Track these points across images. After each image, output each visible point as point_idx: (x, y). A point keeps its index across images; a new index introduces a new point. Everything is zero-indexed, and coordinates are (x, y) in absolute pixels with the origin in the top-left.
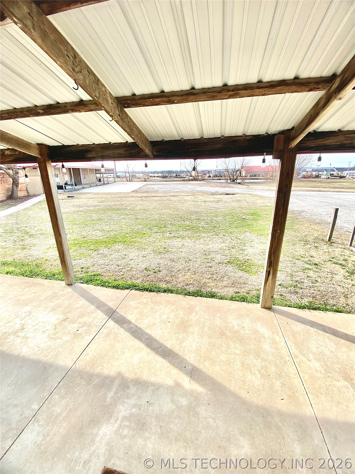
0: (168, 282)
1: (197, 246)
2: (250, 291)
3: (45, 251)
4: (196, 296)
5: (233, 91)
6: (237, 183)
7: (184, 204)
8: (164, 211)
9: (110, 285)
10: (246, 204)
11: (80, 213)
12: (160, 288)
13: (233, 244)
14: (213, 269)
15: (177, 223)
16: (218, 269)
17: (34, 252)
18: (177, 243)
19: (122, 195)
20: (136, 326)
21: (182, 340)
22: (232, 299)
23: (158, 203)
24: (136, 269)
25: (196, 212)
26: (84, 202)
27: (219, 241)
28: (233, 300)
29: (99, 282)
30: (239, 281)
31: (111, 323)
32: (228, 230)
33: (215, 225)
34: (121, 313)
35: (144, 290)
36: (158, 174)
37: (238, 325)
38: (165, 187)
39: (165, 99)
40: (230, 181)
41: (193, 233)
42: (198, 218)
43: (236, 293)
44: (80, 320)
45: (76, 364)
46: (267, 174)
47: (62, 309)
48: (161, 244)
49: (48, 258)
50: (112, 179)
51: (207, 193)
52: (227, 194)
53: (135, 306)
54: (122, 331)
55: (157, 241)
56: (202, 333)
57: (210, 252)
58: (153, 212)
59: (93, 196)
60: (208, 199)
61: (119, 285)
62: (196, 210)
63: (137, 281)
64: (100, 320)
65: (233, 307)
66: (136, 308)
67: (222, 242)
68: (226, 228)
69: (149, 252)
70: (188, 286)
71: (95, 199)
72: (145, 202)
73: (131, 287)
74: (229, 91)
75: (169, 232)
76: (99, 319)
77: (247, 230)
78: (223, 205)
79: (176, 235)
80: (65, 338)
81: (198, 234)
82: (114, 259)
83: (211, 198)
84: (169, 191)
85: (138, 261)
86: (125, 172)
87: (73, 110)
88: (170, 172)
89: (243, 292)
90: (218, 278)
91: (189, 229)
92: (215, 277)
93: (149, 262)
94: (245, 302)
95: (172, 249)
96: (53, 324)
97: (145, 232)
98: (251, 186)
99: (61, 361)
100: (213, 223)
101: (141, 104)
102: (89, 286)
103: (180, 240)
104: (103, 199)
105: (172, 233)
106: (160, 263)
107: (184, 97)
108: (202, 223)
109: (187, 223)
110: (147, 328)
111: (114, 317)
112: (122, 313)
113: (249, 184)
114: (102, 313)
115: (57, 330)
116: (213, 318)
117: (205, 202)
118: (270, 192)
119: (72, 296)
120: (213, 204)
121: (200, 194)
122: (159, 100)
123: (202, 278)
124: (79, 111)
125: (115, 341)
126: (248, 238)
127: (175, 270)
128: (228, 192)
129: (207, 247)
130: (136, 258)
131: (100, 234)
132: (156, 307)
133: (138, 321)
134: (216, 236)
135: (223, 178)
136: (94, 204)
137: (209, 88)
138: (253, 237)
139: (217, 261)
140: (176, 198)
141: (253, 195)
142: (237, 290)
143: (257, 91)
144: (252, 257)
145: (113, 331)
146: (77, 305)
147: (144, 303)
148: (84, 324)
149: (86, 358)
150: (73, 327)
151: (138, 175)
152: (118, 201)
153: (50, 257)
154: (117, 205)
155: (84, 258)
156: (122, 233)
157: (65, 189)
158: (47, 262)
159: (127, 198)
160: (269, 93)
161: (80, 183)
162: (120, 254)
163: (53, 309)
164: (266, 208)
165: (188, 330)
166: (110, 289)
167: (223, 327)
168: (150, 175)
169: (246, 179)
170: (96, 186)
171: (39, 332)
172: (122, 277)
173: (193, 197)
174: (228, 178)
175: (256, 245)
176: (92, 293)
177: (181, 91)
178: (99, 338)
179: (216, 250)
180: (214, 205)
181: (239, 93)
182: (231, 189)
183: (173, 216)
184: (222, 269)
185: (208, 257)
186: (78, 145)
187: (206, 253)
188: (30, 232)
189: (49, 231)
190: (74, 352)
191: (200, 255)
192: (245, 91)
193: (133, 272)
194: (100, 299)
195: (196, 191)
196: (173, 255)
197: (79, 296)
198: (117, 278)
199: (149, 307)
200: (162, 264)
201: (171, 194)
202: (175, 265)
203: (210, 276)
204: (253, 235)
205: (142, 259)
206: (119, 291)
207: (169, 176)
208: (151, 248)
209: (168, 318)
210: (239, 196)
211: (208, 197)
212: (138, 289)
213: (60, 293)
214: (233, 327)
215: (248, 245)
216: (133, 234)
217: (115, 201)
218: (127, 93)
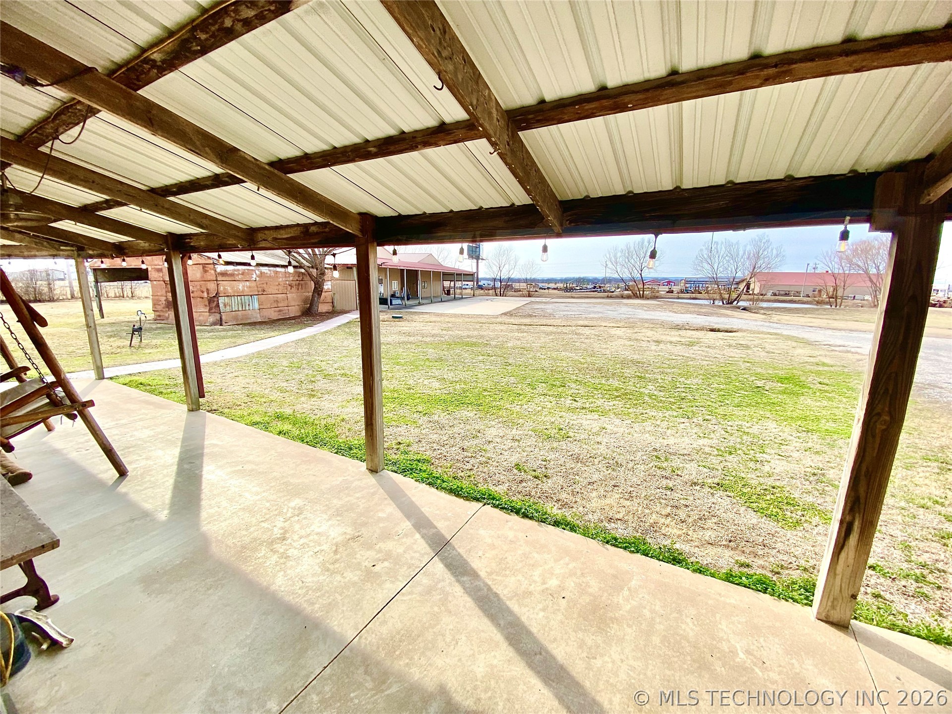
0: (565, 505)
1: (636, 435)
2: (782, 567)
3: (344, 403)
4: (632, 552)
5: (776, 66)
6: (739, 308)
7: (609, 343)
8: (563, 353)
9: (444, 485)
10: (764, 354)
11: (409, 346)
12: (546, 513)
13: (731, 444)
14: (676, 495)
15: (590, 380)
16: (691, 498)
17: (326, 403)
18: (590, 422)
19: (483, 320)
20: (489, 589)
21: (593, 651)
22: (729, 578)
23: (550, 337)
24: (498, 462)
25: (636, 363)
26: (417, 328)
27: (694, 431)
28: (729, 581)
29: (424, 475)
30: (752, 537)
31: (438, 567)
32: (716, 408)
33: (684, 394)
34: (459, 550)
35: (512, 511)
36: (556, 284)
37: (748, 652)
38: (567, 308)
39: (605, 103)
40: (721, 304)
41: (628, 406)
42: (639, 375)
43: (742, 565)
44: (381, 545)
45: (361, 637)
46: (820, 291)
47: (353, 515)
48: (553, 420)
49: (345, 417)
50: (469, 291)
51: (663, 325)
52: (712, 330)
53: (489, 541)
54: (458, 590)
55: (544, 413)
56: (645, 646)
57: (669, 454)
58: (539, 354)
59: (433, 319)
60: (664, 338)
61: (462, 488)
62: (635, 357)
63: (497, 489)
64: (417, 555)
65: (732, 601)
66: (493, 547)
67: (702, 435)
68: (710, 403)
69: (526, 432)
70: (613, 525)
71: (437, 324)
72: (525, 334)
73: (484, 498)
74: (766, 66)
75: (571, 398)
76: (415, 552)
77: (768, 414)
78: (703, 354)
79: (587, 406)
80: (351, 576)
81: (640, 410)
82: (457, 435)
83: (674, 336)
84: (577, 316)
85: (503, 447)
86: (495, 280)
87: (427, 144)
88: (580, 281)
89: (760, 567)
90: (690, 520)
91: (617, 397)
92: (682, 514)
93: (525, 454)
94: (767, 596)
95: (576, 435)
96: (334, 541)
97: (521, 392)
98: (776, 317)
99: (336, 623)
100: (678, 390)
101: (553, 119)
102: (407, 479)
103: (596, 417)
104: (450, 325)
105: (577, 399)
106: (548, 458)
107: (649, 94)
108: (651, 387)
109: (616, 383)
110: (511, 599)
111: (446, 554)
112: (461, 551)
113: (770, 312)
114: (422, 540)
115: (338, 556)
116: (675, 615)
117: (658, 342)
118: (830, 332)
119: (373, 494)
120: (678, 348)
121: (646, 325)
122: (593, 106)
123: (647, 511)
124: (437, 145)
125: (443, 608)
126: (771, 434)
127: (582, 480)
128: (716, 326)
129: (661, 440)
130: (498, 440)
131: (436, 385)
132: (536, 555)
133: (494, 576)
134: (686, 420)
135: (703, 295)
136: (434, 332)
137: (714, 68)
138: (786, 434)
139: (687, 477)
140: (590, 331)
141: (782, 335)
142: (743, 559)
143: (841, 60)
144: (785, 483)
145: (439, 586)
146: (381, 515)
147: (509, 539)
148: (388, 556)
149: (383, 629)
150: (365, 557)
151: (516, 286)
152: (475, 329)
153: (350, 415)
154: (472, 337)
155: (405, 426)
156: (476, 387)
157: (391, 304)
158: (344, 423)
159: (491, 325)
160: (875, 64)
161: (416, 296)
162: (468, 427)
163: (339, 513)
164: (821, 368)
165: (608, 630)
166: (443, 495)
167: (704, 646)
168: (541, 285)
169: (762, 301)
170: (442, 301)
171: (308, 552)
172: (469, 473)
173: (628, 331)
174: (717, 296)
175: (796, 455)
176: (410, 496)
177: (646, 81)
178: (411, 593)
179: (686, 452)
180: (680, 350)
181: (791, 70)
182: (722, 319)
183: (582, 366)
184: (703, 499)
185: (665, 465)
186: (425, 213)
187: (659, 455)
188: (326, 370)
189: (355, 370)
190: (361, 609)
191: (645, 457)
192: (809, 64)
193: (491, 468)
194: (423, 510)
195: (637, 318)
196: (578, 446)
197: (387, 497)
198: (460, 474)
199: (520, 552)
200: (552, 463)
201: (581, 323)
202: (583, 469)
203: (669, 510)
204: (786, 430)
205: (510, 445)
206: (461, 501)
207: (578, 288)
208: (529, 425)
209: (562, 588)
210: (744, 337)
211: (667, 333)
212: (499, 505)
213: (353, 485)
214: (733, 652)
215: (773, 451)
216: (497, 392)
217: (469, 330)
218: (528, 99)
